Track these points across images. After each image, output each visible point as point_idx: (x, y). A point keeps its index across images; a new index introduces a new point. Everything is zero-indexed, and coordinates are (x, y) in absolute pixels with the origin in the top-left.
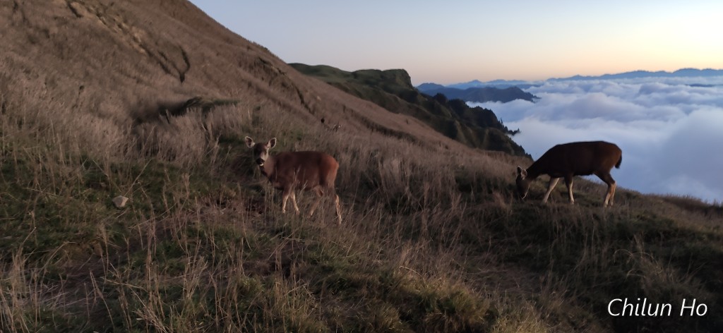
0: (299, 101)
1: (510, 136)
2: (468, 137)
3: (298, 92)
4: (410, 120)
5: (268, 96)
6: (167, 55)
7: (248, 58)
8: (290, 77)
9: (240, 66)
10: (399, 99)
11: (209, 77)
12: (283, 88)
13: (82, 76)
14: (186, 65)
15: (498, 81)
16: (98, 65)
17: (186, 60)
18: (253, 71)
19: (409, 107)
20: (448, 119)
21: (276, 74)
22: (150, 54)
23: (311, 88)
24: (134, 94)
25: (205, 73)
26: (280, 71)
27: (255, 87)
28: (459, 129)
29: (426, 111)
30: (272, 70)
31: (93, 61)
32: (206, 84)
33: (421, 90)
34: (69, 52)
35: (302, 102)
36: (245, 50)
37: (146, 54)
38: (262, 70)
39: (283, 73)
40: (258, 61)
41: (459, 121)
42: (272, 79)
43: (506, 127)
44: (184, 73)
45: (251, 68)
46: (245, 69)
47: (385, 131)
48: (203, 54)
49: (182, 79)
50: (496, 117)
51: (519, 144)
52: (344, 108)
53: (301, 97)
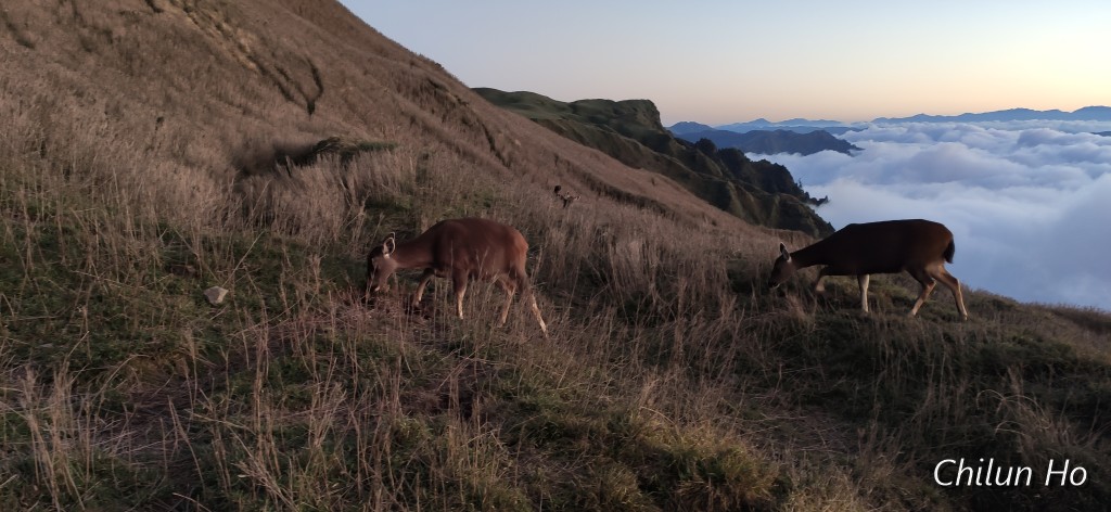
0: (488, 146)
1: (812, 207)
2: (746, 206)
3: (487, 133)
4: (657, 180)
5: (440, 138)
6: (289, 73)
7: (411, 78)
8: (475, 110)
9: (399, 91)
10: (640, 145)
11: (352, 107)
12: (464, 127)
13: (161, 102)
14: (317, 87)
15: (797, 121)
16: (186, 85)
17: (318, 81)
18: (418, 100)
19: (657, 159)
20: (716, 179)
21: (453, 105)
22: (264, 71)
23: (506, 126)
24: (238, 131)
25: (346, 101)
26: (459, 100)
27: (421, 124)
28: (733, 194)
29: (682, 165)
30: (447, 98)
31: (178, 79)
32: (347, 118)
33: (677, 133)
34: (141, 66)
35: (493, 148)
36: (406, 66)
37: (258, 70)
38: (433, 99)
39: (464, 104)
40: (426, 84)
41: (733, 182)
42: (447, 111)
43: (807, 194)
44: (314, 101)
45: (415, 93)
46: (406, 96)
47: (619, 196)
48: (342, 73)
49: (311, 109)
50: (791, 178)
51: (826, 219)
52: (557, 157)
53: (491, 140)
